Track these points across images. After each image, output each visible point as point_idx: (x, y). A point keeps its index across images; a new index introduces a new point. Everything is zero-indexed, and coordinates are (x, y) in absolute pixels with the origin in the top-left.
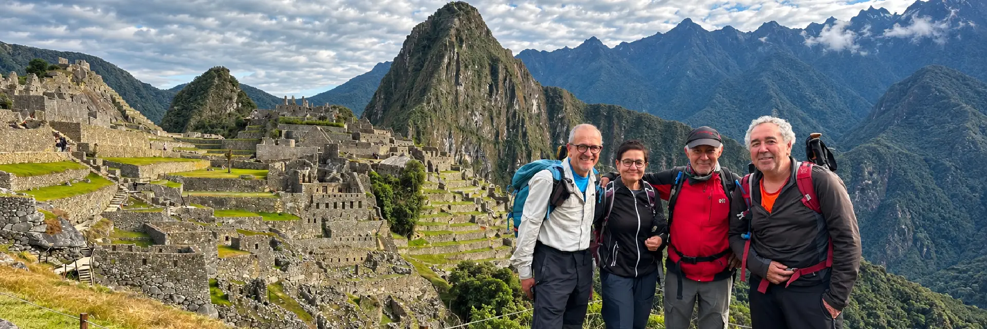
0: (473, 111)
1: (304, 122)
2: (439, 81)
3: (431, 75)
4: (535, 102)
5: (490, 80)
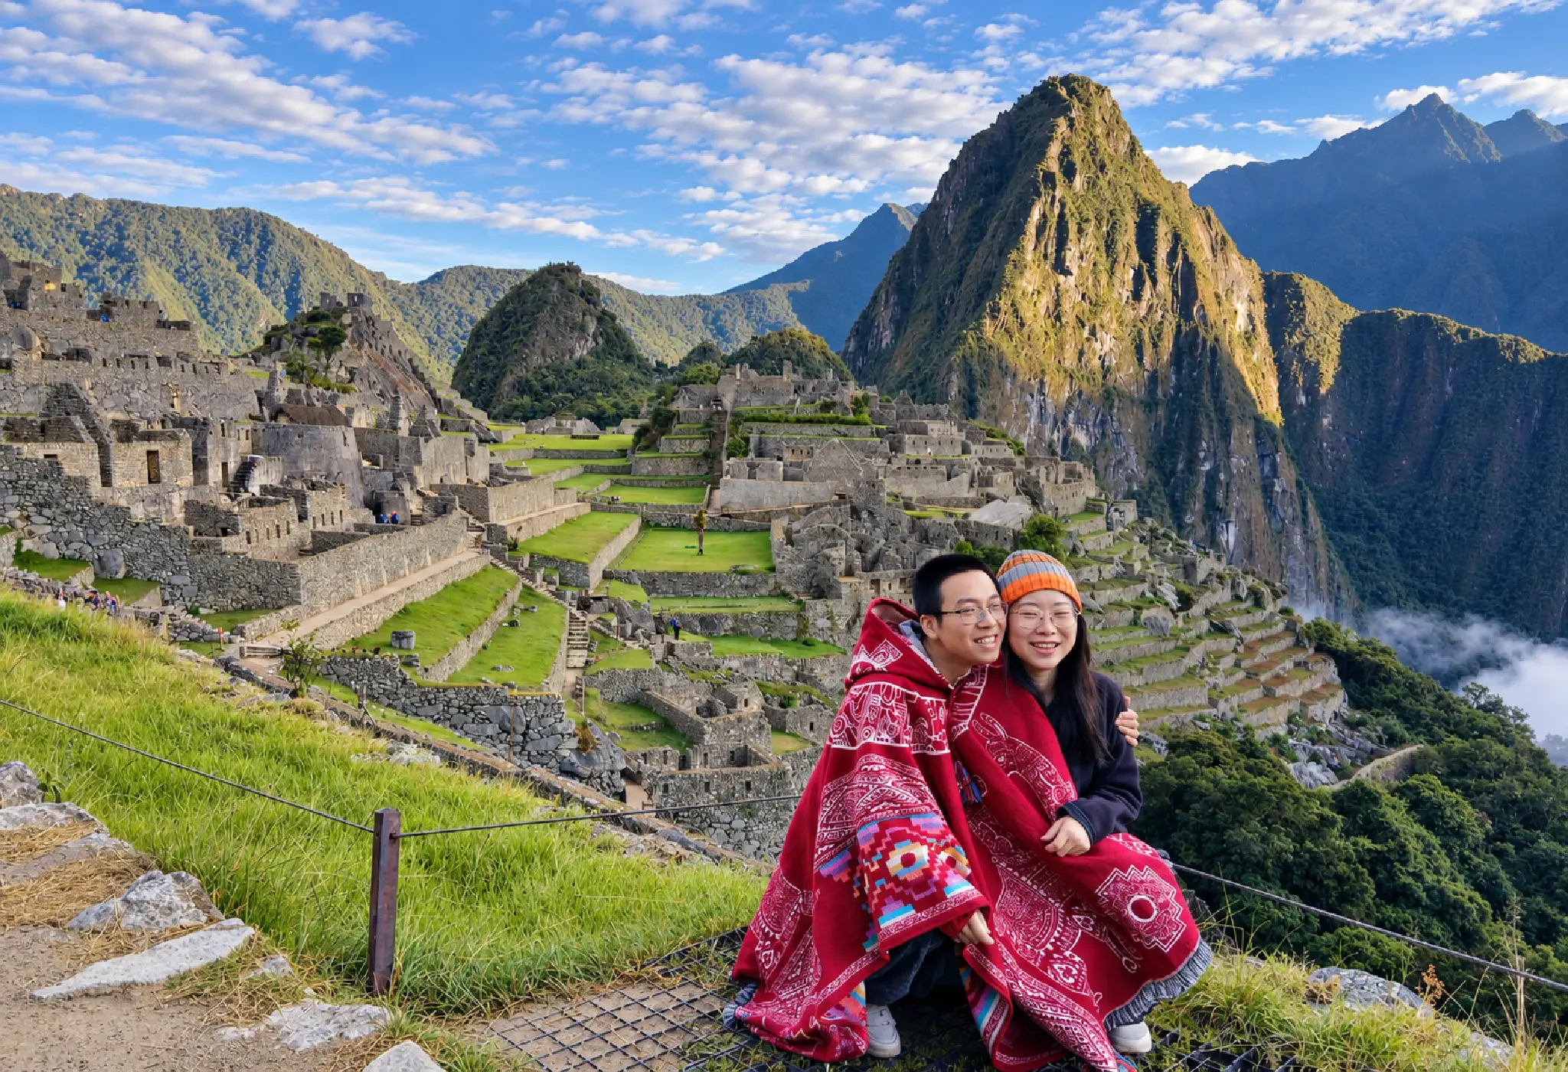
0: (1093, 333)
1: (792, 416)
2: (1020, 267)
3: (1003, 254)
4: (1242, 308)
5: (1135, 258)
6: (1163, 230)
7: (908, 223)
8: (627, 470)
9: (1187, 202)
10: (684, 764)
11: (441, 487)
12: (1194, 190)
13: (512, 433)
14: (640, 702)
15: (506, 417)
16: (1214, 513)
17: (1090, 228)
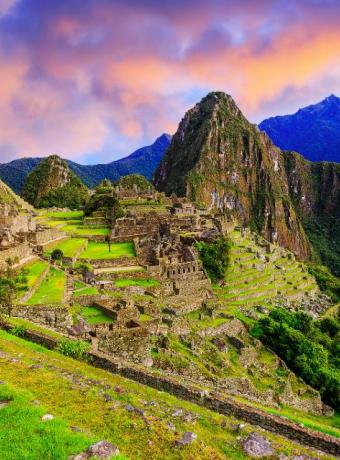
0: (231, 172)
2: (206, 152)
4: (276, 163)
5: (243, 148)
6: (251, 139)
7: (170, 139)
8: (82, 224)
9: (258, 130)
10: (111, 328)
11: (20, 234)
12: (259, 126)
13: (42, 212)
14: (94, 305)
15: (40, 207)
16: (271, 229)
17: (228, 140)
